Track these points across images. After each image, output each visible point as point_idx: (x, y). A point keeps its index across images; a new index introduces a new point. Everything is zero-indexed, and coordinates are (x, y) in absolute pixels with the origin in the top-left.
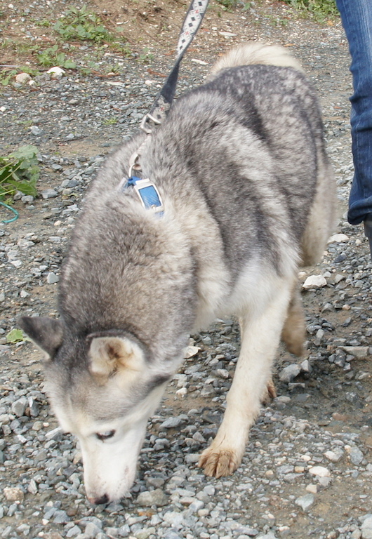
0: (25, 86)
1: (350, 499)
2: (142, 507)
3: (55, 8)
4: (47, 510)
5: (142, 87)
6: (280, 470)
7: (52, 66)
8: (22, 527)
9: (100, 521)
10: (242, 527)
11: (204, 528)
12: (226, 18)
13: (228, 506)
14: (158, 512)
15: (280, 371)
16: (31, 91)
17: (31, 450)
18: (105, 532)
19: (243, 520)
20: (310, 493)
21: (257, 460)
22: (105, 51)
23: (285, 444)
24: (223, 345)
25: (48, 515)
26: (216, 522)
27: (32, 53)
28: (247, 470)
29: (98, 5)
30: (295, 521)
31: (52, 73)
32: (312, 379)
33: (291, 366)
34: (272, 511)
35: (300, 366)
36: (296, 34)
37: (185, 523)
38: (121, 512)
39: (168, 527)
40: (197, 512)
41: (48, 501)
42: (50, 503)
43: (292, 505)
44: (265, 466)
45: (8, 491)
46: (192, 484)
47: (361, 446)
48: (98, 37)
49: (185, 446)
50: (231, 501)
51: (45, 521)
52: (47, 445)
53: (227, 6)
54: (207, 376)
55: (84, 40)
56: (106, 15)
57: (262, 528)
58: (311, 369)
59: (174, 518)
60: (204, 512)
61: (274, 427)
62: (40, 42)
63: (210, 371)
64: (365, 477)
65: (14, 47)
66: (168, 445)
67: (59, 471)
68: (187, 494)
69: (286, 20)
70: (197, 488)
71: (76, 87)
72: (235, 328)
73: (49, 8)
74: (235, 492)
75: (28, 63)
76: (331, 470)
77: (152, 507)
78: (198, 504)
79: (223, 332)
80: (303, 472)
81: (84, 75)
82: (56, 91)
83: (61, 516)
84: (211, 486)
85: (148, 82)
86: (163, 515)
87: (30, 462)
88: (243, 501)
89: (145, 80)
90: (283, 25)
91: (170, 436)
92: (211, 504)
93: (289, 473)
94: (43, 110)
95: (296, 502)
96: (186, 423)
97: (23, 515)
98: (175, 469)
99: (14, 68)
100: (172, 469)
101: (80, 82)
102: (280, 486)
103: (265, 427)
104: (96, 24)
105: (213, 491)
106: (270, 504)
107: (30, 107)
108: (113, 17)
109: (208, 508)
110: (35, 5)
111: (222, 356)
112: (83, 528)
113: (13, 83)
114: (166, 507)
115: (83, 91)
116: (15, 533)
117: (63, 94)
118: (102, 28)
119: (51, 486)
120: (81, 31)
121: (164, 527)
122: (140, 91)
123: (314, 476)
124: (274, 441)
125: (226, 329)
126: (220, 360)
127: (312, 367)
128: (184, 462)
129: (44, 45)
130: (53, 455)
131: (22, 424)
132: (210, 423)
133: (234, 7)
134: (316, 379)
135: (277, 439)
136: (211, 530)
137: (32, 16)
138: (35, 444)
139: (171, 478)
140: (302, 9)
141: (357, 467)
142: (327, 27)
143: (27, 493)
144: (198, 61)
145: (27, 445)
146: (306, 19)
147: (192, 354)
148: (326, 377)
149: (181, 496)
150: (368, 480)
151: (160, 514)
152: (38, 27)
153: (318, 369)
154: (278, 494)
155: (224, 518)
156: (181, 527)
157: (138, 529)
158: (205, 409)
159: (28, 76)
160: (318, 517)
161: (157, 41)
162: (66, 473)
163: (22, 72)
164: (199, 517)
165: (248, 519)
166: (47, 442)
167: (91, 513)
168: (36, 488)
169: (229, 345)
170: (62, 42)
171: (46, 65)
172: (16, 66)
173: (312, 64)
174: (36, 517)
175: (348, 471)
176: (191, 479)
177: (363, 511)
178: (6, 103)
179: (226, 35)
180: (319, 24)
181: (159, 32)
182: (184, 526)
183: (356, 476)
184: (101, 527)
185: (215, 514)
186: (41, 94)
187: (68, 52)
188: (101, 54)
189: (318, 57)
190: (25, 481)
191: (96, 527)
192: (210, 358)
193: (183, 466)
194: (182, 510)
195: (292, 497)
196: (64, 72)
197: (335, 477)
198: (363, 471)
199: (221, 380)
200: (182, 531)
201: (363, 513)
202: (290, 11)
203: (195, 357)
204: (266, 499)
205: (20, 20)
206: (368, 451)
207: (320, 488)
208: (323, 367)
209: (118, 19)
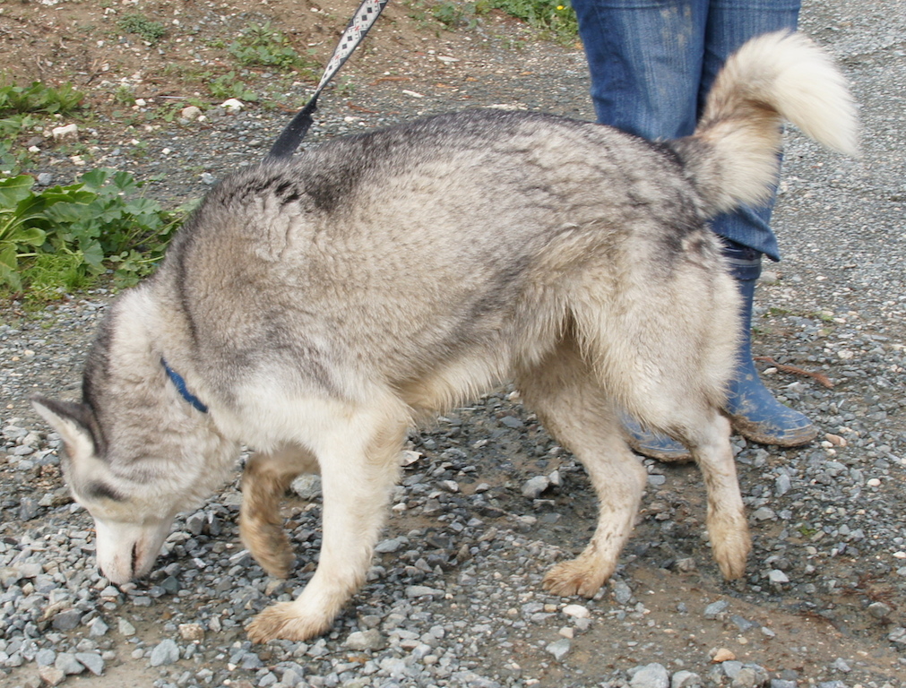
0: (194, 122)
1: (616, 646)
2: (353, 651)
3: (231, 25)
4: (234, 653)
5: (341, 126)
6: (526, 608)
7: (227, 98)
8: (203, 672)
9: (301, 668)
10: (479, 679)
11: (431, 679)
12: (446, 40)
13: (462, 651)
14: (373, 658)
15: (523, 484)
16: (202, 129)
17: (211, 577)
18: (307, 681)
19: (480, 670)
20: (564, 637)
21: (496, 595)
22: (293, 79)
23: (532, 576)
24: (449, 450)
25: (235, 658)
26: (447, 672)
27: (203, 81)
28: (484, 607)
29: (285, 21)
30: (546, 673)
31: (228, 106)
32: (563, 495)
33: (536, 478)
34: (516, 659)
35: (548, 478)
36: (535, 60)
37: (408, 672)
38: (326, 657)
39: (386, 677)
40: (422, 659)
41: (235, 641)
42: (238, 644)
43: (542, 653)
44: (507, 603)
45: (185, 628)
46: (416, 623)
47: (628, 580)
48: (284, 62)
49: (405, 575)
50: (465, 646)
51: (232, 667)
52: (232, 572)
53: (447, 23)
54: (430, 489)
55: (267, 66)
56: (295, 34)
57: (504, 681)
58: (562, 483)
59: (394, 666)
60: (430, 659)
61: (516, 555)
62: (212, 67)
63: (435, 482)
64: (633, 620)
65: (179, 74)
66: (384, 574)
67: (248, 604)
68: (409, 636)
69: (522, 42)
70: (422, 628)
71: (258, 124)
72: (465, 429)
73: (224, 25)
74: (470, 635)
75: (197, 94)
76: (591, 610)
77: (366, 652)
78: (423, 648)
79: (449, 434)
80: (555, 612)
81: (268, 110)
82: (233, 129)
83: (252, 661)
84: (439, 626)
85: (349, 119)
86: (380, 661)
87: (212, 593)
88: (480, 646)
89: (344, 117)
90: (518, 48)
91: (386, 563)
92: (439, 649)
93: (539, 611)
94: (217, 152)
95: (548, 648)
96: (405, 548)
97: (204, 658)
98: (394, 605)
99: (179, 100)
100: (390, 604)
101: (263, 118)
102: (526, 629)
103: (506, 554)
104: (282, 45)
105: (442, 633)
106: (514, 651)
107: (201, 149)
108: (304, 37)
109: (436, 654)
110: (206, 21)
111: (449, 464)
112: (279, 676)
113: (179, 119)
114: (383, 652)
115: (266, 130)
116: (194, 680)
117: (241, 133)
118: (290, 51)
119: (238, 622)
120: (264, 55)
121: (381, 677)
122: (338, 130)
123: (569, 617)
124: (518, 572)
125: (454, 429)
126: (447, 469)
127: (564, 479)
128: (404, 596)
129: (217, 71)
130: (239, 585)
131: (201, 543)
132: (436, 548)
133: (456, 25)
134: (568, 495)
135: (521, 570)
136: (441, 682)
137: (203, 34)
138: (217, 569)
139: (388, 616)
140: (543, 27)
141: (623, 607)
142: (574, 51)
143: (209, 631)
144: (411, 93)
145: (206, 570)
146: (548, 40)
147: (411, 461)
148: (581, 493)
149: (401, 639)
150: (638, 623)
151: (376, 661)
152: (209, 48)
153: (571, 482)
154: (524, 638)
155: (456, 667)
156: (402, 677)
157: (348, 678)
158: (430, 530)
159: (197, 110)
160: (576, 668)
161: (359, 67)
162: (257, 607)
163: (190, 105)
164: (425, 665)
165: (486, 669)
166: (232, 567)
167: (290, 657)
168: (219, 625)
169: (458, 451)
170: (240, 68)
171: (219, 96)
172: (183, 98)
173: (556, 98)
174: (220, 660)
175: (612, 612)
176: (413, 617)
177: (633, 662)
178: (170, 143)
179: (447, 60)
180: (563, 47)
181: (362, 56)
182: (407, 676)
183: (623, 617)
184: (302, 674)
185: (445, 662)
186: (214, 133)
187: (247, 80)
188: (288, 82)
189: (564, 89)
190: (205, 615)
191: (296, 674)
192: (434, 466)
193: (403, 601)
194: (403, 656)
195: (542, 643)
196: (243, 105)
197: (596, 619)
198: (631, 612)
199: (449, 495)
200: (404, 682)
201: (633, 664)
202: (527, 30)
203: (415, 464)
204: (509, 644)
205: (187, 40)
206: (637, 587)
207: (577, 632)
208: (577, 480)
209: (309, 40)
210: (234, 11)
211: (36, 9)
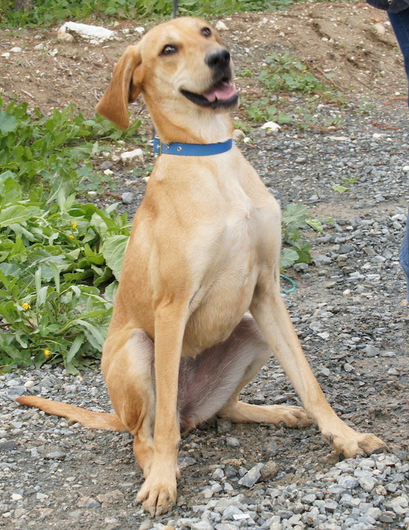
3: (255, 55)
5: (371, 142)
7: (265, 121)
16: (248, 149)
22: (317, 102)
29: (301, 50)
31: (267, 129)
56: (311, 61)
62: (245, 94)
71: (297, 143)
73: (249, 56)
81: (302, 130)
104: (302, 72)
108: (319, 64)
115: (306, 148)
117: (286, 151)
118: (309, 77)
120: (292, 82)
122: (369, 146)
129: (250, 98)
152: (239, 78)
159: (241, 132)
170: (269, 94)
171: (257, 120)
181: (372, 79)
186: (260, 153)
187: (277, 105)
188: (313, 105)
196: (280, 127)
209: (324, 66)
210: (256, 43)
211: (86, 49)
